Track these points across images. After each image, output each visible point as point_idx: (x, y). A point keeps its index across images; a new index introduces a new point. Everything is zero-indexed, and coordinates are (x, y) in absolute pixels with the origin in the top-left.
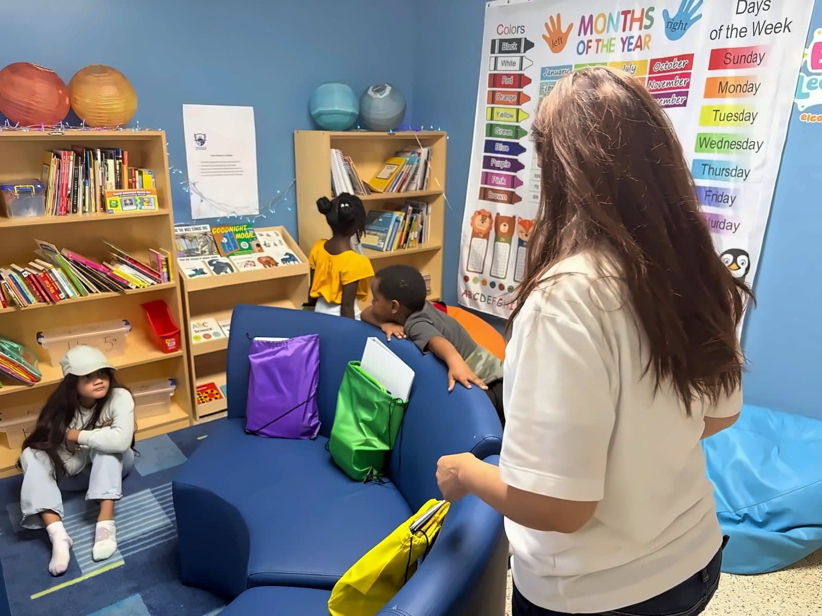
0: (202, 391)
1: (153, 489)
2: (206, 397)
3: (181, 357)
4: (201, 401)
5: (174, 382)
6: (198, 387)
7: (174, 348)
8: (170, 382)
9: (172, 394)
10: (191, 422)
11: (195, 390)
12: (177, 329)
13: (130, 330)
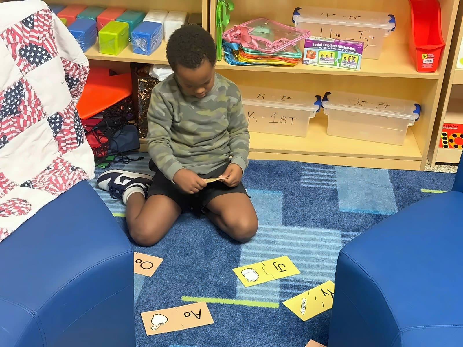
0: (450, 132)
1: (345, 233)
2: (451, 141)
3: (435, 81)
4: (444, 144)
5: (419, 109)
6: (446, 125)
7: (430, 66)
8: (414, 108)
9: (411, 124)
10: (423, 165)
11: (441, 127)
12: (441, 43)
13: (393, 30)
